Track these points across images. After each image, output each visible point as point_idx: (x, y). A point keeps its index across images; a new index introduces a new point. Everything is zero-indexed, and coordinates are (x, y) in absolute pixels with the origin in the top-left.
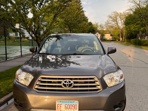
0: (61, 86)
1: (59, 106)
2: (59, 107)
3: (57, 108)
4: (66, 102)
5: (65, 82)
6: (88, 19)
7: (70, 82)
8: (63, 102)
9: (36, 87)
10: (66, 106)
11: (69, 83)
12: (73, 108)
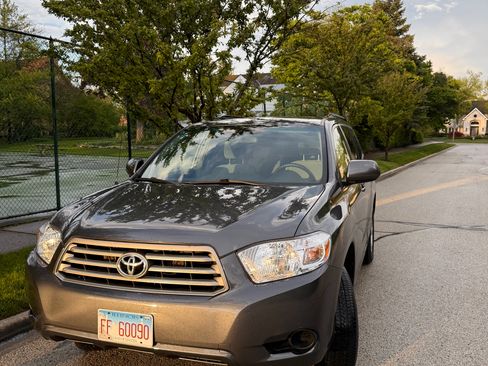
0: (114, 271)
1: (105, 323)
2: (105, 328)
3: (99, 330)
4: (122, 315)
5: (126, 259)
6: (429, 65)
7: (138, 260)
8: (114, 314)
9: (61, 269)
10: (122, 326)
11: (134, 265)
12: (139, 334)
